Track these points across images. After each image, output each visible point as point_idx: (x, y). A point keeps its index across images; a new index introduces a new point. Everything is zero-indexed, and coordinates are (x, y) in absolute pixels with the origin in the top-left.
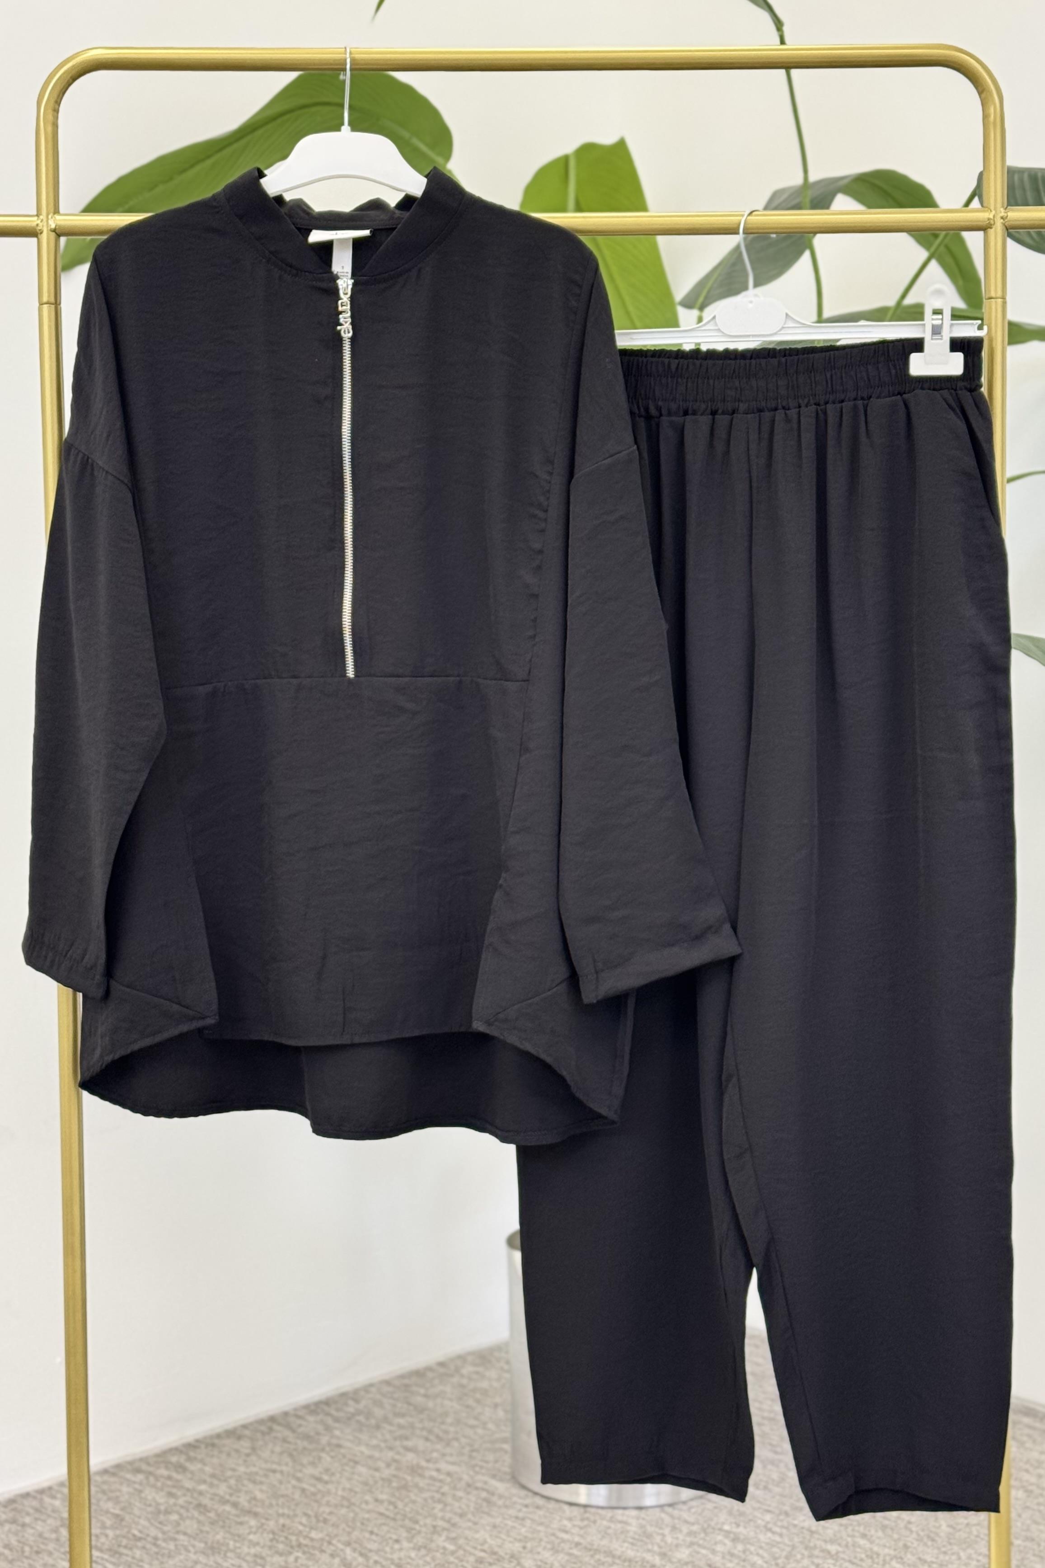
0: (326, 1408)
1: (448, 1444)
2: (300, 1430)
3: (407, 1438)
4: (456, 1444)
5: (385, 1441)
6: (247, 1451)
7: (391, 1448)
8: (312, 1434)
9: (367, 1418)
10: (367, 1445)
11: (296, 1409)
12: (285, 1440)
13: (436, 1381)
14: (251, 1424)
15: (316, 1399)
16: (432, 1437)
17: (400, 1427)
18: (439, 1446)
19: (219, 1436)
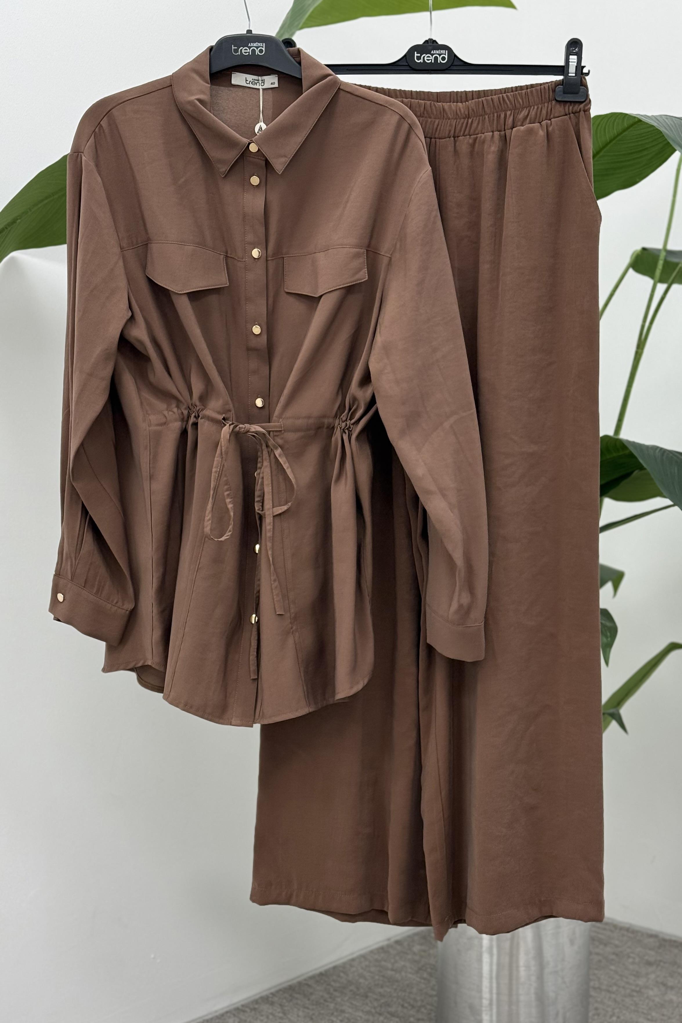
1: (418, 1011)
3: (388, 1005)
4: (423, 1010)
5: (375, 1008)
6: (281, 1015)
7: (380, 1014)
8: (322, 1001)
9: (358, 989)
10: (362, 1011)
11: (305, 980)
12: (305, 1007)
14: (278, 992)
15: (318, 972)
16: (406, 1005)
18: (412, 1012)
19: (256, 1002)
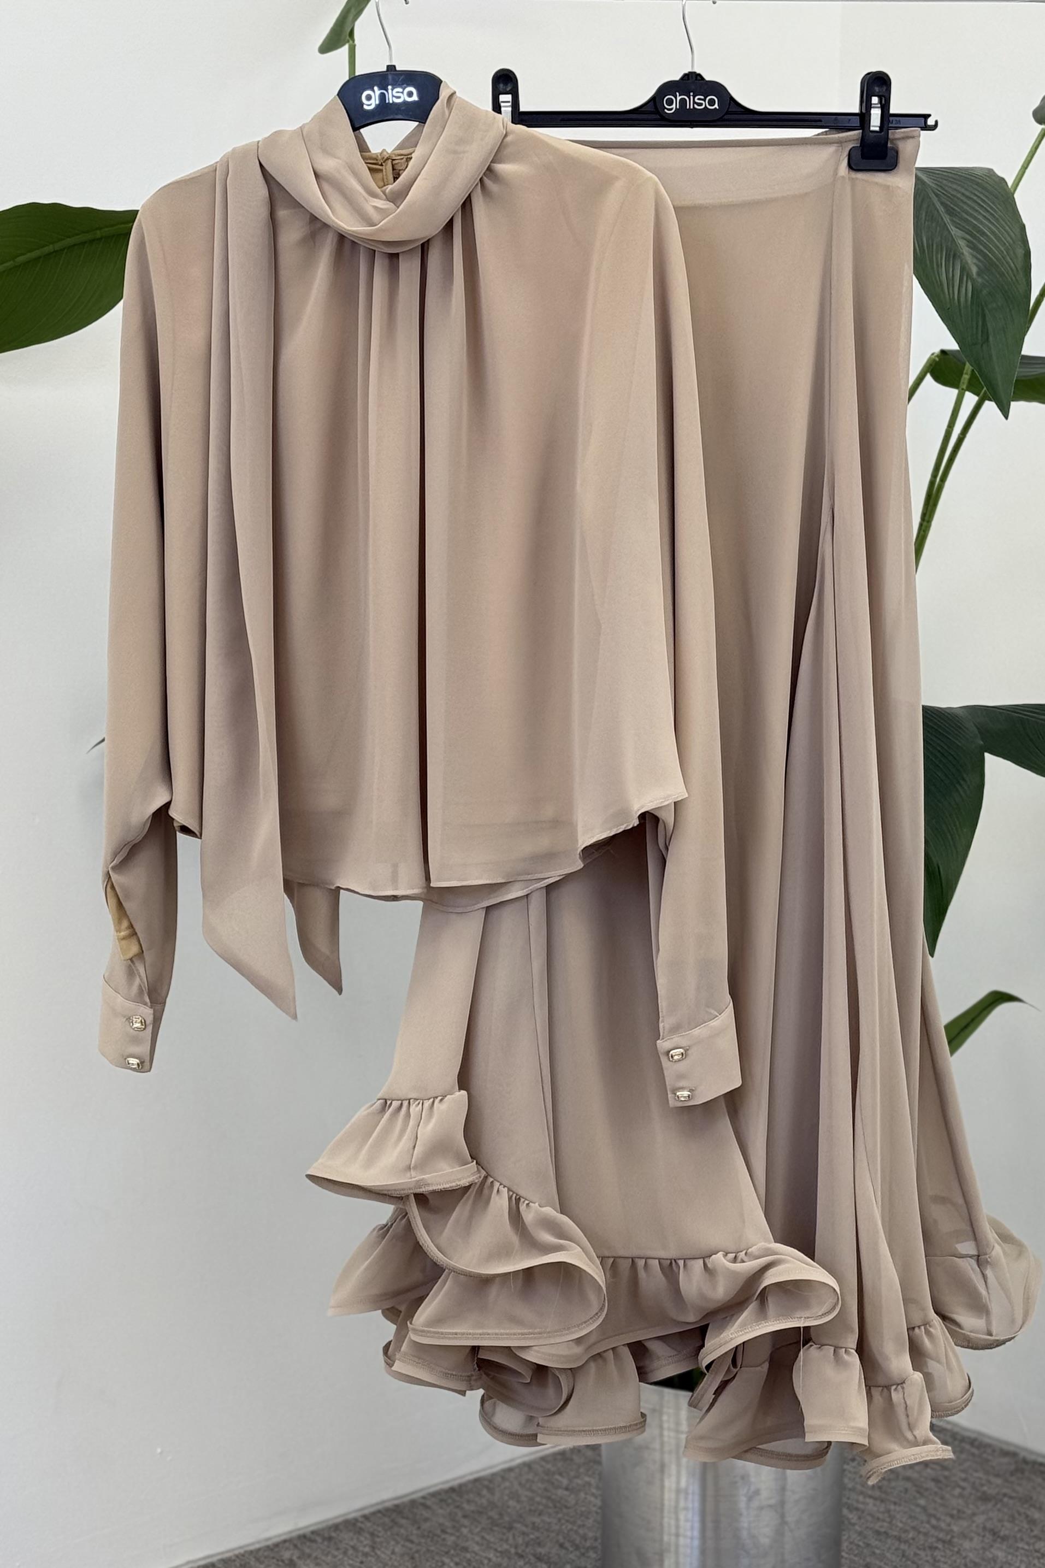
0: (457, 1498)
2: (426, 1526)
13: (582, 1470)
17: (535, 1527)
